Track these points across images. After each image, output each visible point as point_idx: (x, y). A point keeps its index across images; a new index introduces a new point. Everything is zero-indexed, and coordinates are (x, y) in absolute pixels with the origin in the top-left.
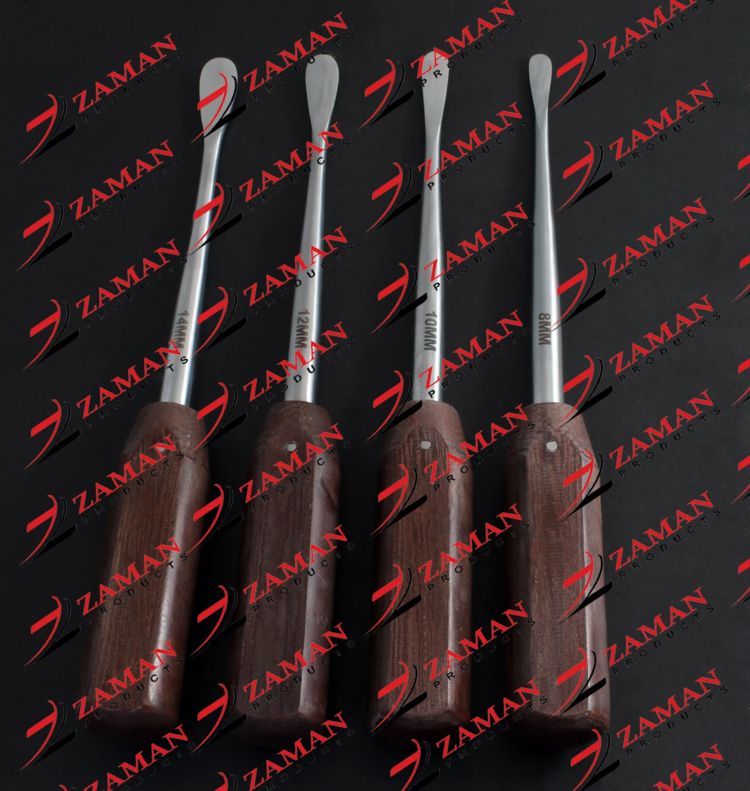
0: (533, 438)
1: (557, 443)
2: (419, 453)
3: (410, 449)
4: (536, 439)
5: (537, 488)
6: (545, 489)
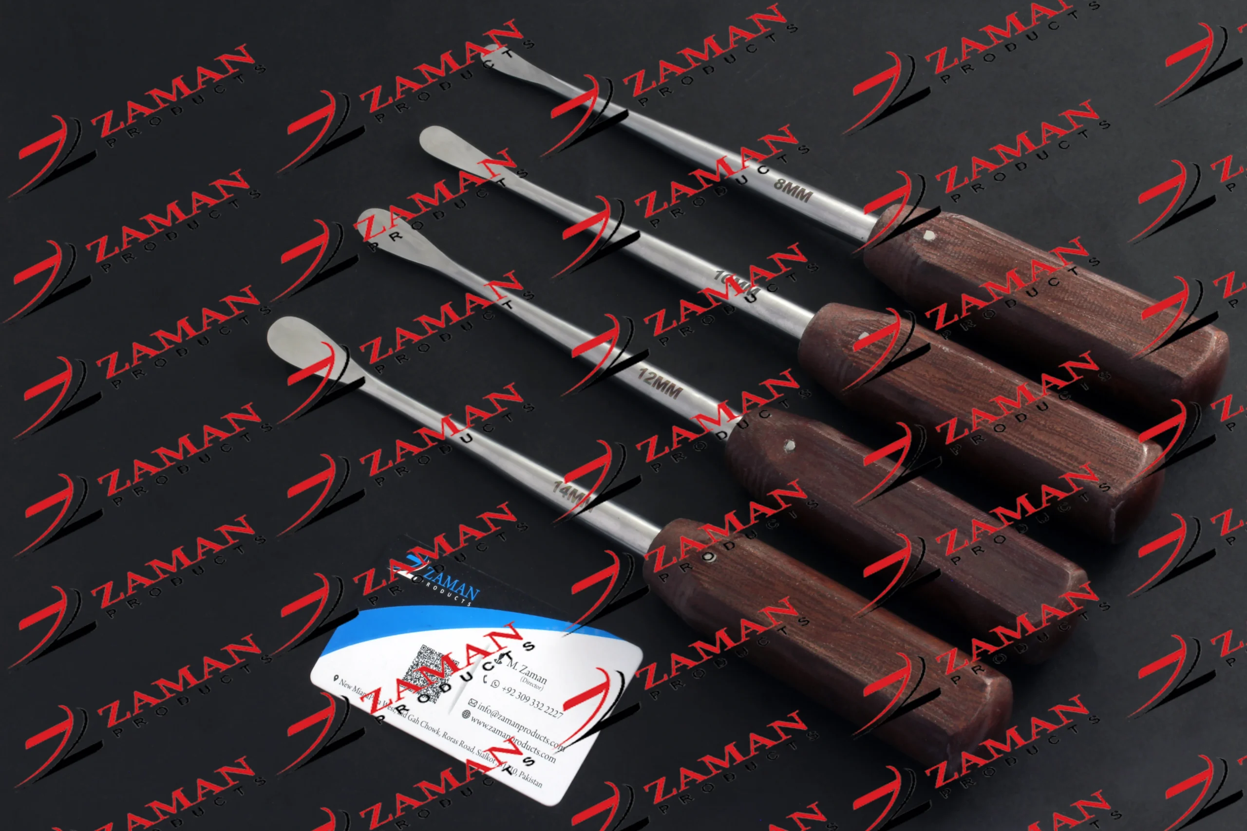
0: (909, 247)
1: (929, 229)
2: (869, 346)
3: (859, 353)
4: (913, 246)
5: (965, 268)
6: (970, 262)
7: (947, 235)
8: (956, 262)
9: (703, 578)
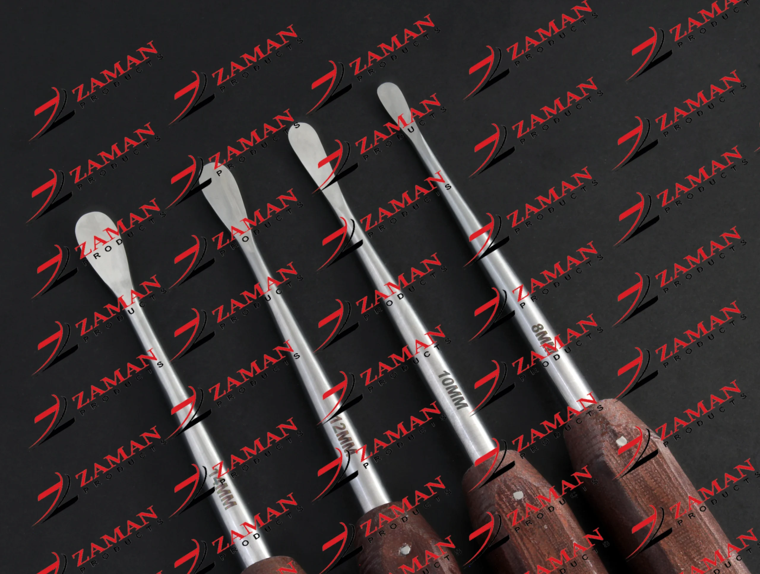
0: (600, 442)
1: (625, 437)
2: (517, 505)
3: (507, 506)
4: (604, 441)
5: (632, 485)
6: (640, 483)
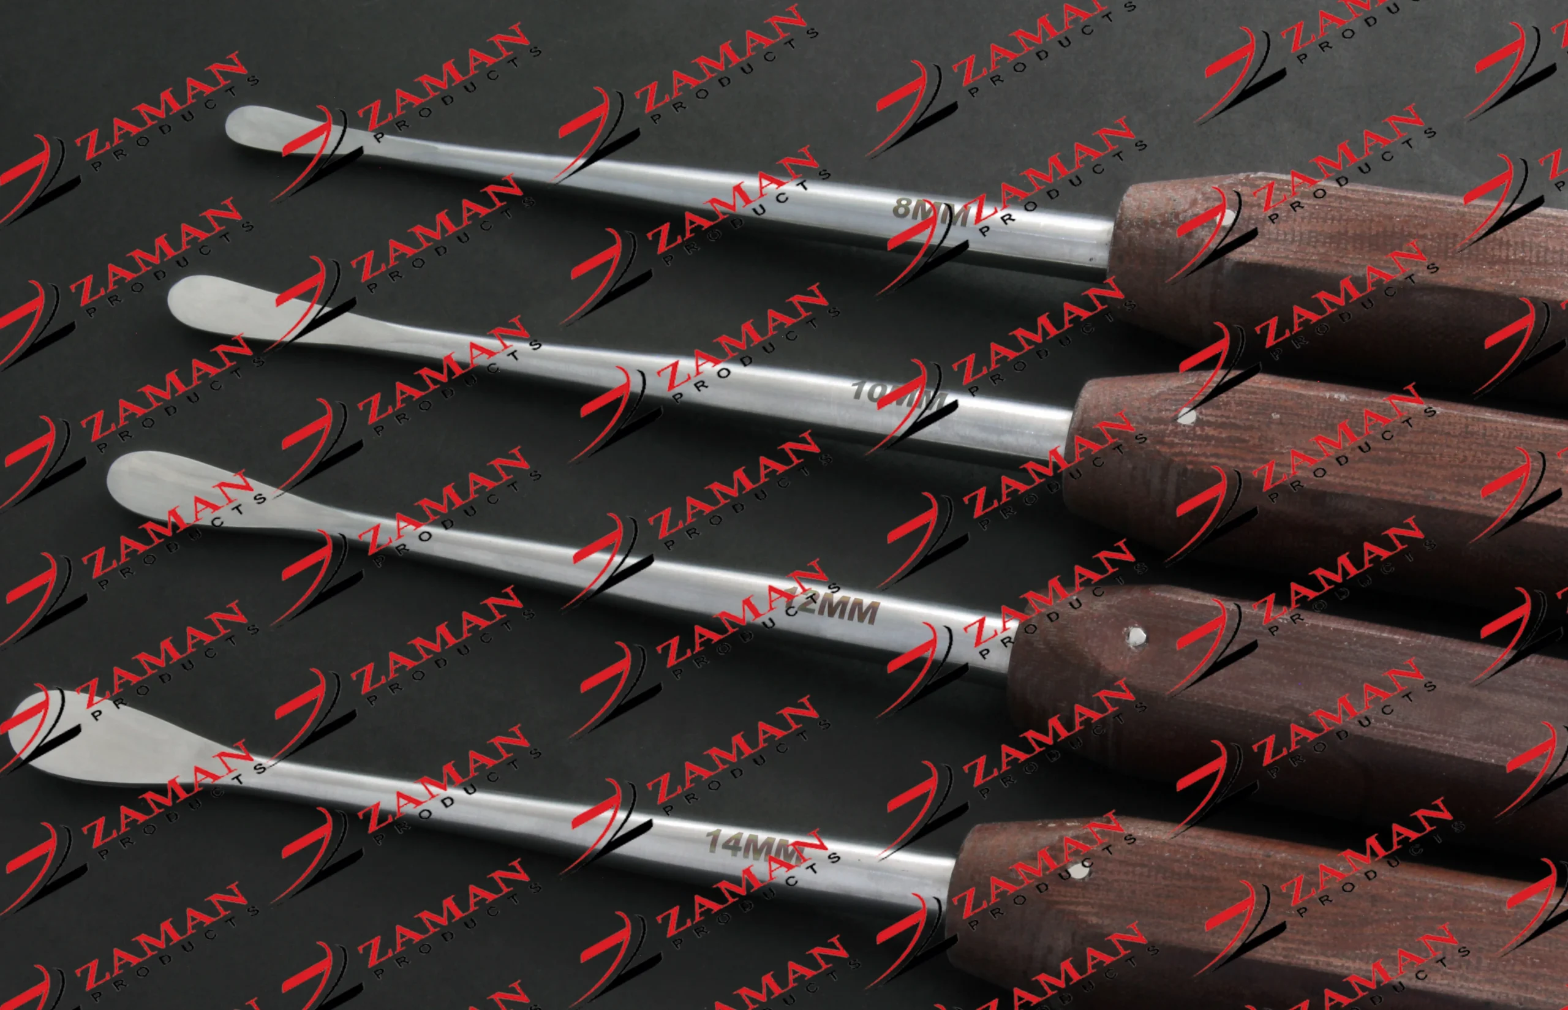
2: (1203, 430)
3: (1192, 446)
5: (1313, 254)
7: (1255, 209)
8: (1294, 248)
9: (1081, 908)
